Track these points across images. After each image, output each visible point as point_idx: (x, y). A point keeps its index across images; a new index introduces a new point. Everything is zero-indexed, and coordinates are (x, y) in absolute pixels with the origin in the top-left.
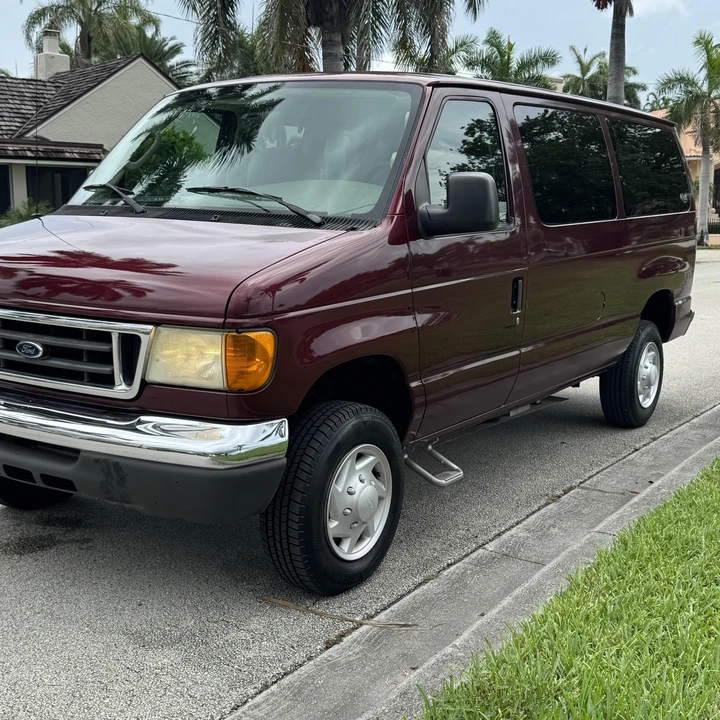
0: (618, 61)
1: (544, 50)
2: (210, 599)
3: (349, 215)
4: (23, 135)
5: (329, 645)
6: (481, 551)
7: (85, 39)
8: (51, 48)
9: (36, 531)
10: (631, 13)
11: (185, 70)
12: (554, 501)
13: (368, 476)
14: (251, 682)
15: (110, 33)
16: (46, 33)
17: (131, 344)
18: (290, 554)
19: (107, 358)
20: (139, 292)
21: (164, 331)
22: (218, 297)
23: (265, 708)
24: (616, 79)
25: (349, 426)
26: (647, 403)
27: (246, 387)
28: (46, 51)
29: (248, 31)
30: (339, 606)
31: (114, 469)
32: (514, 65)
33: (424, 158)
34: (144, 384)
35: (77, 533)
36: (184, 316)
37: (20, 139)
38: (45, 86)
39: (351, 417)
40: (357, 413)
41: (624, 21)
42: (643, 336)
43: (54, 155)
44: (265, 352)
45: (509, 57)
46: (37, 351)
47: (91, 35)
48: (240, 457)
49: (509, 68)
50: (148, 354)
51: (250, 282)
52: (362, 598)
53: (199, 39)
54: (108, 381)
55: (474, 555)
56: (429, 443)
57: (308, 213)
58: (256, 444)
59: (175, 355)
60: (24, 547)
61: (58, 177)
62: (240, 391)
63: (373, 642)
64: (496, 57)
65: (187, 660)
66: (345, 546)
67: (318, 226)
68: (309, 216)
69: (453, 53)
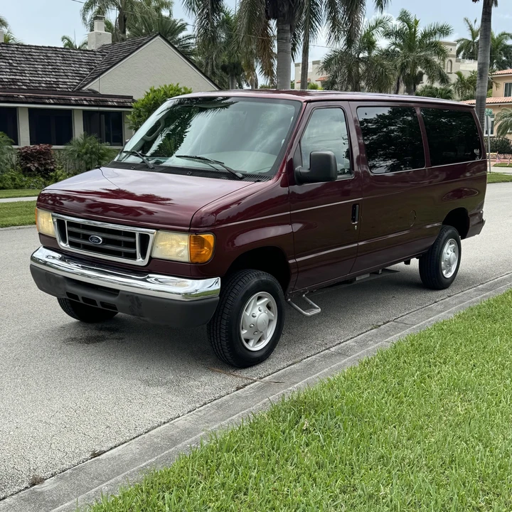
0: (486, 38)
1: (440, 25)
2: (182, 368)
3: (257, 173)
4: (81, 88)
5: (238, 389)
6: (327, 351)
7: (122, 19)
8: (99, 27)
9: (95, 333)
10: (496, 4)
11: (188, 41)
12: (375, 328)
13: (264, 308)
14: (198, 402)
15: (138, 15)
16: (96, 18)
17: (144, 239)
18: (221, 345)
19: (133, 245)
20: (150, 213)
21: (161, 233)
22: (187, 216)
23: (203, 412)
24: (484, 50)
25: (254, 282)
26: (449, 275)
27: (199, 261)
28: (96, 30)
29: (232, 13)
30: (245, 373)
31: (136, 300)
32: (419, 35)
33: (300, 142)
34: (151, 258)
35: (117, 335)
36: (171, 226)
37: (78, 92)
38: (95, 55)
39: (254, 278)
40: (258, 276)
41: (490, 10)
42: (446, 235)
43: (101, 104)
44: (209, 244)
45: (415, 30)
46: (99, 241)
47: (126, 16)
48: (197, 295)
49: (415, 37)
50: (153, 244)
51: (204, 209)
52: (259, 370)
53: (196, 28)
54: (134, 256)
55: (322, 353)
56: (303, 293)
57: (236, 172)
58: (205, 289)
59: (166, 245)
60: (89, 340)
61: (103, 116)
62: (197, 263)
63: (260, 389)
64: (406, 29)
65: (169, 392)
66: (251, 343)
67: (241, 179)
68: (236, 174)
69: (374, 28)
